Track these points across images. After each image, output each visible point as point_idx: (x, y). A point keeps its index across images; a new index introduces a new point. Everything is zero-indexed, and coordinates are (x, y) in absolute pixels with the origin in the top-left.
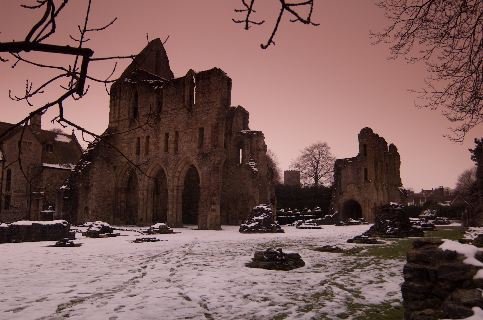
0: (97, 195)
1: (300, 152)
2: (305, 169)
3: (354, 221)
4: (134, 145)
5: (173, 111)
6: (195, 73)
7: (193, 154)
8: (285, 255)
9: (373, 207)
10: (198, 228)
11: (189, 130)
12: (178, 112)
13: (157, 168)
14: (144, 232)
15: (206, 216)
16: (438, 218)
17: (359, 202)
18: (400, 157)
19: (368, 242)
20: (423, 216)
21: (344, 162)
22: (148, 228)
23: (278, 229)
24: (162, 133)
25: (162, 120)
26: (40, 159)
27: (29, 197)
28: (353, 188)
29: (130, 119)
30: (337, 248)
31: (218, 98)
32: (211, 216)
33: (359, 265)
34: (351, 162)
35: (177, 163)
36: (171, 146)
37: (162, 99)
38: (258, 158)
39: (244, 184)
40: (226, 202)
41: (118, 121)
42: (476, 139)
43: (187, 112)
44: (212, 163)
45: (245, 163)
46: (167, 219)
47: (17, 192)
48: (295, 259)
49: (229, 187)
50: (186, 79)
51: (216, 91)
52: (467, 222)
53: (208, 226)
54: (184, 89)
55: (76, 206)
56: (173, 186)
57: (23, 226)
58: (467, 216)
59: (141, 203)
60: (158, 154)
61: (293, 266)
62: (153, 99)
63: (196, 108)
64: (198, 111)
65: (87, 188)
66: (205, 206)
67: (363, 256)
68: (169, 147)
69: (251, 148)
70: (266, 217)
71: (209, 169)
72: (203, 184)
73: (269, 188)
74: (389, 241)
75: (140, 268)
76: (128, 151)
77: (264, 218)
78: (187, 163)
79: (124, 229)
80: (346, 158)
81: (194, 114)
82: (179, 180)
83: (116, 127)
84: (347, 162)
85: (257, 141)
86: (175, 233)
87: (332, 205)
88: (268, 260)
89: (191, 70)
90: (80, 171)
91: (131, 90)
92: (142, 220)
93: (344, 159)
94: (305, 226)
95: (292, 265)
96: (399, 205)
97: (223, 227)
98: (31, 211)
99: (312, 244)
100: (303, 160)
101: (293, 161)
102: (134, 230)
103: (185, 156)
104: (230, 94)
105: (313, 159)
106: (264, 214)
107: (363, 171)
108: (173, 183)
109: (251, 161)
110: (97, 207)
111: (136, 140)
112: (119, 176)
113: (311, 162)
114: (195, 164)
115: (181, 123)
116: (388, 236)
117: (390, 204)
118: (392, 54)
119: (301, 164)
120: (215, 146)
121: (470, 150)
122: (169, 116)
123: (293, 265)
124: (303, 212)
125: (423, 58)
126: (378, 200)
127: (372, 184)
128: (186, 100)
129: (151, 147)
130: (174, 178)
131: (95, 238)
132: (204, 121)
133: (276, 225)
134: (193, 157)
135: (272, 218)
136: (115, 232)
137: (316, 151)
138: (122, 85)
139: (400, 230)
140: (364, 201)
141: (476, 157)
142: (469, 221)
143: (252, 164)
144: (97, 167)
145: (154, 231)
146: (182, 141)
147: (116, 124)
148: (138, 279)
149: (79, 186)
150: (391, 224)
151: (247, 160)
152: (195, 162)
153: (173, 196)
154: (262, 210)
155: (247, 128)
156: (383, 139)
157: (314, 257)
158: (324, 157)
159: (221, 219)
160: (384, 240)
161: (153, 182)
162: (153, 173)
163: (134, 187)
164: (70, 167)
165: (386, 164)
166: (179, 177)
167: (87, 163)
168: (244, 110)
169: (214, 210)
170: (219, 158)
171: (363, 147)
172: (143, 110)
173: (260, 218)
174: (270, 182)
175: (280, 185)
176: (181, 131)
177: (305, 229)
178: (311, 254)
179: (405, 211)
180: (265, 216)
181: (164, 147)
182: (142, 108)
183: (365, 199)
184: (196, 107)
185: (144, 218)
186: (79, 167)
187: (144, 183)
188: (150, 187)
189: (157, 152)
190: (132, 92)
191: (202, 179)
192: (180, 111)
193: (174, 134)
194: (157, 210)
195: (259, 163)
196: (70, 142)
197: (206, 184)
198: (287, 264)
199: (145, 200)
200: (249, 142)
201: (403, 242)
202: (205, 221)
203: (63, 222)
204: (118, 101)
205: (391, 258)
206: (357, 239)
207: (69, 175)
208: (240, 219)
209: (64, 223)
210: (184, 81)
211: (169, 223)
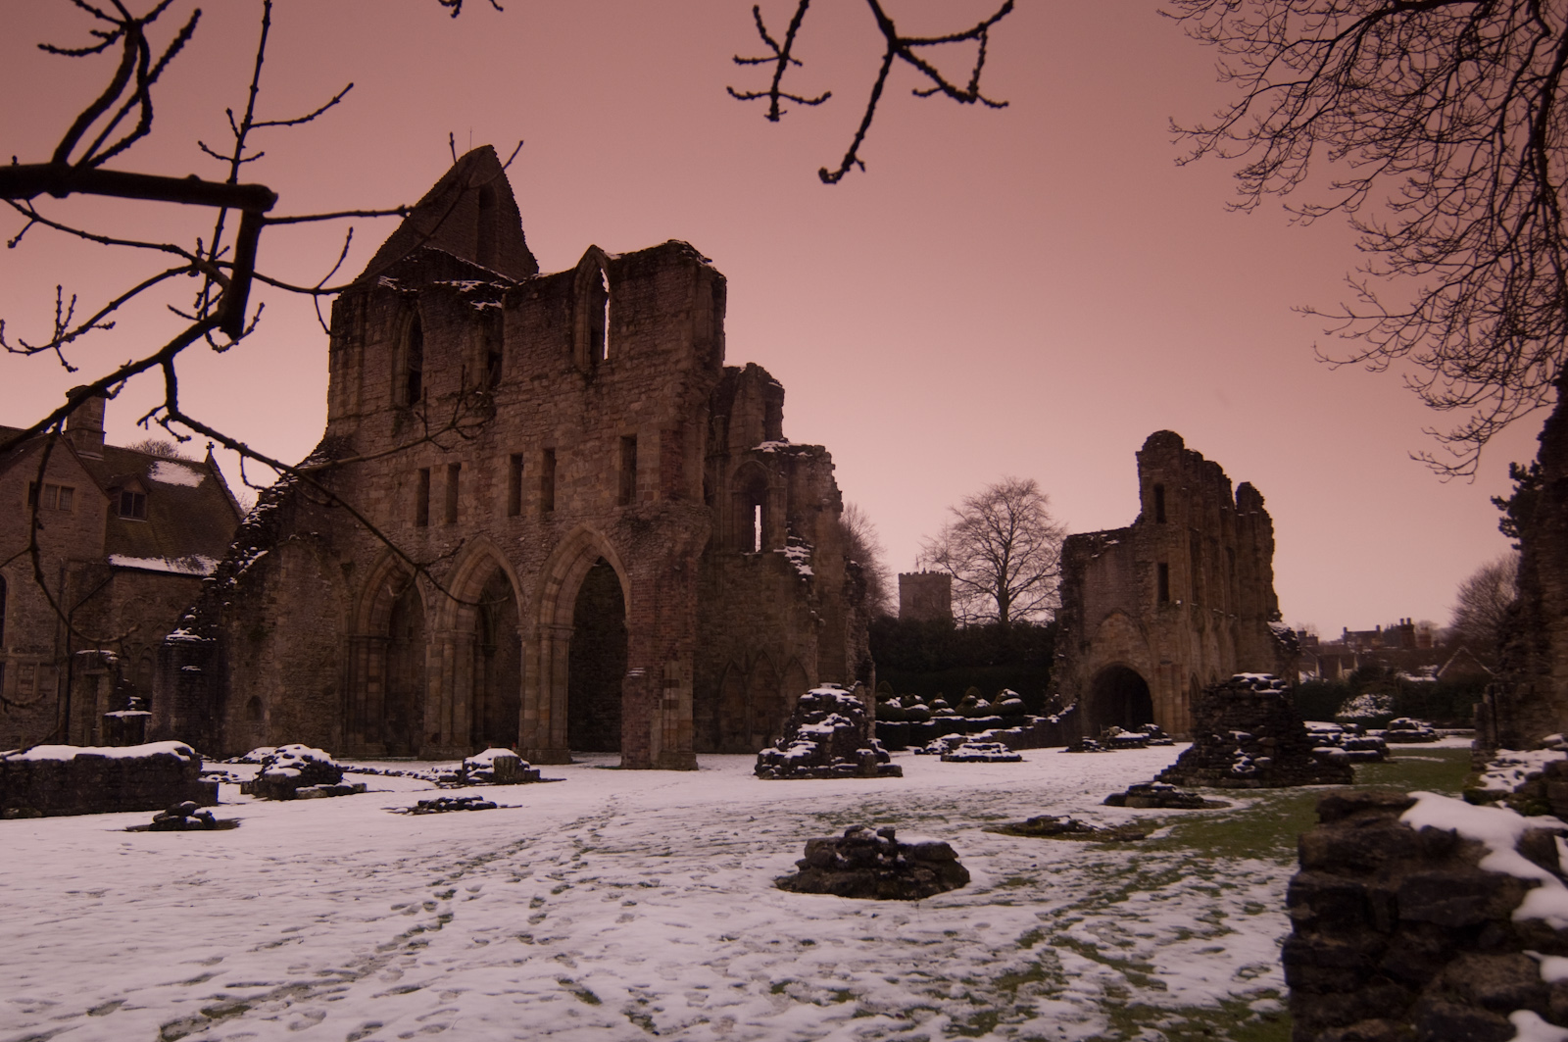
0: (290, 659)
1: (951, 513)
2: (965, 566)
3: (1128, 735)
4: (410, 496)
5: (536, 383)
6: (608, 258)
7: (603, 521)
8: (904, 848)
9: (1187, 687)
10: (622, 763)
11: (590, 444)
12: (554, 384)
13: (485, 568)
14: (443, 779)
15: (648, 723)
16: (1396, 721)
17: (1141, 674)
18: (1273, 525)
19: (1175, 803)
20: (1350, 714)
21: (1093, 542)
22: (458, 766)
23: (880, 764)
24: (502, 453)
25: (500, 410)
26: (103, 543)
27: (66, 669)
28: (1122, 627)
29: (396, 408)
30: (1073, 824)
31: (683, 338)
32: (663, 725)
33: (1146, 878)
34: (1115, 542)
35: (550, 553)
36: (532, 496)
37: (501, 342)
38: (813, 533)
39: (768, 618)
40: (713, 676)
41: (358, 416)
42: (1513, 466)
43: (581, 384)
44: (665, 551)
45: (770, 551)
46: (520, 734)
47: (24, 651)
48: (937, 862)
49: (719, 630)
50: (578, 276)
51: (675, 315)
52: (1491, 734)
53: (654, 757)
54: (571, 309)
55: (220, 696)
56: (538, 628)
57: (46, 763)
58: (1491, 715)
59: (434, 684)
60: (487, 521)
61: (930, 886)
62: (470, 345)
63: (613, 372)
64: (618, 382)
65: (258, 636)
66: (644, 692)
67: (1158, 849)
68: (523, 498)
69: (791, 502)
70: (842, 725)
71: (656, 570)
72: (635, 621)
73: (852, 630)
74: (1242, 800)
75: (431, 897)
76: (391, 513)
77: (836, 729)
78: (584, 551)
79: (377, 769)
80: (1097, 529)
81: (605, 390)
82: (557, 607)
83: (349, 437)
84: (1103, 543)
85: (812, 478)
86: (545, 781)
87: (1057, 684)
88: (849, 868)
89: (593, 248)
90: (233, 581)
91: (401, 315)
92: (436, 738)
93: (1092, 534)
94: (968, 754)
95: (928, 882)
96: (1273, 681)
97: (701, 760)
98: (72, 712)
99: (994, 811)
100: (958, 537)
101: (929, 543)
102: (410, 774)
103: (576, 529)
104: (721, 325)
105: (993, 535)
106: (835, 715)
107: (1154, 572)
108: (539, 616)
109: (792, 543)
110: (289, 697)
111: (415, 478)
112: (362, 595)
113: (987, 545)
114: (611, 554)
115: (562, 420)
116: (1238, 782)
117: (1243, 678)
118: (1241, 192)
119: (953, 552)
120: (674, 497)
121: (1498, 502)
122: (524, 397)
123: (933, 880)
124: (961, 706)
125: (1343, 207)
126: (1203, 665)
127: (1184, 615)
128: (578, 345)
129: (467, 500)
130: (540, 602)
131: (282, 798)
132: (636, 412)
133: (875, 750)
134: (603, 533)
135: (861, 730)
136: (349, 780)
137: (1001, 509)
138: (369, 299)
139: (1274, 762)
140: (1159, 670)
141: (1514, 522)
142: (1497, 732)
143: (794, 554)
144: (290, 566)
145: (477, 774)
146: (568, 479)
147: (349, 427)
148: (426, 935)
149: (230, 631)
150: (1245, 743)
151: (779, 541)
152: (609, 548)
153: (539, 659)
154: (829, 703)
155: (778, 436)
156: (1215, 469)
157: (1000, 855)
158: (1026, 529)
159: (697, 735)
160: (1226, 794)
161: (472, 614)
162: (472, 585)
163: (411, 630)
164: (200, 566)
165: (1229, 549)
166: (556, 598)
167: (255, 553)
168: (767, 376)
169: (671, 705)
170: (686, 536)
171: (1153, 493)
172: (438, 381)
173: (821, 728)
174: (853, 610)
175: (887, 620)
176: (564, 449)
177: (967, 764)
178: (989, 846)
179: (1290, 702)
180: (838, 721)
181: (507, 499)
182: (436, 372)
183: (1163, 663)
184: (613, 370)
185: (445, 731)
186: (231, 566)
187: (442, 619)
188: (463, 630)
189: (484, 517)
190: (403, 320)
191: (633, 604)
192: (559, 380)
193: (540, 457)
194: (487, 707)
195: (819, 550)
196: (201, 484)
197: (646, 620)
198: (912, 880)
199: (447, 675)
200: (785, 481)
201: (1287, 800)
202: (643, 740)
203: (176, 749)
204: (357, 350)
205: (1248, 856)
206: (1138, 795)
207: (197, 594)
208: (757, 733)
209: (181, 751)
210: (572, 283)
211: (527, 749)
